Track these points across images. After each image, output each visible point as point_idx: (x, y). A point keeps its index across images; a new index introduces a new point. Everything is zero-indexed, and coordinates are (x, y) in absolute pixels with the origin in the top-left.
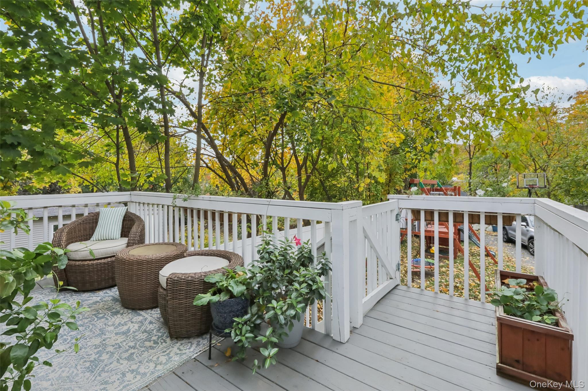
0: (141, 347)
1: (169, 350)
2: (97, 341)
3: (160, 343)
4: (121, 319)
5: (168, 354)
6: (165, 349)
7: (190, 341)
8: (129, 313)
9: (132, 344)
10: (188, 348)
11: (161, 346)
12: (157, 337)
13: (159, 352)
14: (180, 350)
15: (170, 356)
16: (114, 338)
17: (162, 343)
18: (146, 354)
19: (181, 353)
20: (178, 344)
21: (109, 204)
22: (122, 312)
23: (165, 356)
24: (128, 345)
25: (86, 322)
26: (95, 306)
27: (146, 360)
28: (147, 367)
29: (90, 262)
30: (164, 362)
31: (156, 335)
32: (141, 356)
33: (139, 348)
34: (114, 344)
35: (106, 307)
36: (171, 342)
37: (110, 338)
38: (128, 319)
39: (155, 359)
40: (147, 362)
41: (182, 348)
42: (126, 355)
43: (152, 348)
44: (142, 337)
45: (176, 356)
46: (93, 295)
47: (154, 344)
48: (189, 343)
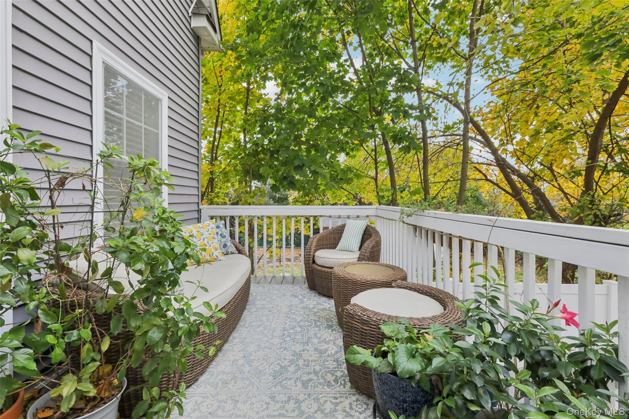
0: (322, 377)
1: (342, 399)
2: (298, 348)
3: (339, 384)
4: (329, 336)
5: (337, 404)
6: (338, 395)
7: (368, 402)
8: (338, 332)
9: (318, 368)
10: (360, 410)
11: (338, 389)
12: (342, 374)
13: (330, 395)
14: (351, 408)
15: (338, 408)
16: (310, 353)
17: (341, 384)
18: (319, 389)
19: (348, 413)
20: (354, 398)
21: (358, 217)
22: (335, 327)
23: (332, 403)
24: (315, 367)
25: (306, 325)
26: (321, 312)
27: (315, 396)
28: (310, 406)
29: (326, 270)
30: (326, 412)
31: (342, 371)
32: (314, 388)
33: (320, 377)
34: (306, 359)
35: (328, 317)
36: (349, 389)
37: (308, 351)
38: (333, 338)
39: (322, 401)
40: (314, 399)
41: (354, 407)
42: (305, 378)
43: (329, 384)
44: (330, 366)
45: (342, 413)
46: (327, 301)
47: (334, 381)
48: (365, 403)
